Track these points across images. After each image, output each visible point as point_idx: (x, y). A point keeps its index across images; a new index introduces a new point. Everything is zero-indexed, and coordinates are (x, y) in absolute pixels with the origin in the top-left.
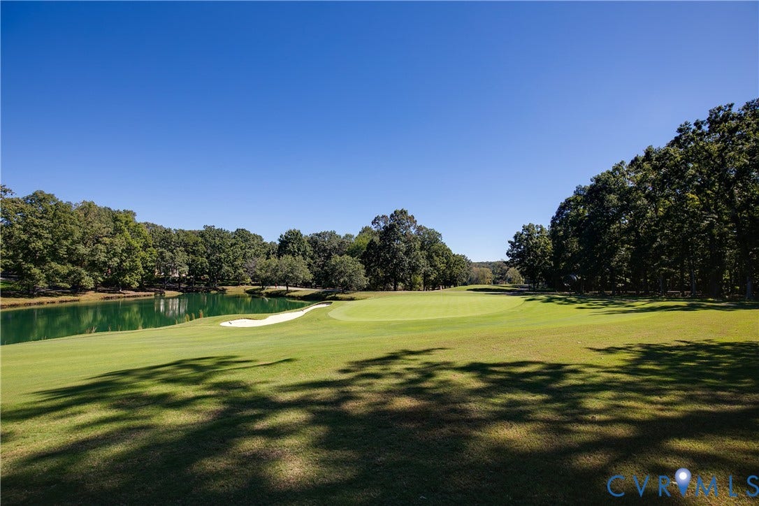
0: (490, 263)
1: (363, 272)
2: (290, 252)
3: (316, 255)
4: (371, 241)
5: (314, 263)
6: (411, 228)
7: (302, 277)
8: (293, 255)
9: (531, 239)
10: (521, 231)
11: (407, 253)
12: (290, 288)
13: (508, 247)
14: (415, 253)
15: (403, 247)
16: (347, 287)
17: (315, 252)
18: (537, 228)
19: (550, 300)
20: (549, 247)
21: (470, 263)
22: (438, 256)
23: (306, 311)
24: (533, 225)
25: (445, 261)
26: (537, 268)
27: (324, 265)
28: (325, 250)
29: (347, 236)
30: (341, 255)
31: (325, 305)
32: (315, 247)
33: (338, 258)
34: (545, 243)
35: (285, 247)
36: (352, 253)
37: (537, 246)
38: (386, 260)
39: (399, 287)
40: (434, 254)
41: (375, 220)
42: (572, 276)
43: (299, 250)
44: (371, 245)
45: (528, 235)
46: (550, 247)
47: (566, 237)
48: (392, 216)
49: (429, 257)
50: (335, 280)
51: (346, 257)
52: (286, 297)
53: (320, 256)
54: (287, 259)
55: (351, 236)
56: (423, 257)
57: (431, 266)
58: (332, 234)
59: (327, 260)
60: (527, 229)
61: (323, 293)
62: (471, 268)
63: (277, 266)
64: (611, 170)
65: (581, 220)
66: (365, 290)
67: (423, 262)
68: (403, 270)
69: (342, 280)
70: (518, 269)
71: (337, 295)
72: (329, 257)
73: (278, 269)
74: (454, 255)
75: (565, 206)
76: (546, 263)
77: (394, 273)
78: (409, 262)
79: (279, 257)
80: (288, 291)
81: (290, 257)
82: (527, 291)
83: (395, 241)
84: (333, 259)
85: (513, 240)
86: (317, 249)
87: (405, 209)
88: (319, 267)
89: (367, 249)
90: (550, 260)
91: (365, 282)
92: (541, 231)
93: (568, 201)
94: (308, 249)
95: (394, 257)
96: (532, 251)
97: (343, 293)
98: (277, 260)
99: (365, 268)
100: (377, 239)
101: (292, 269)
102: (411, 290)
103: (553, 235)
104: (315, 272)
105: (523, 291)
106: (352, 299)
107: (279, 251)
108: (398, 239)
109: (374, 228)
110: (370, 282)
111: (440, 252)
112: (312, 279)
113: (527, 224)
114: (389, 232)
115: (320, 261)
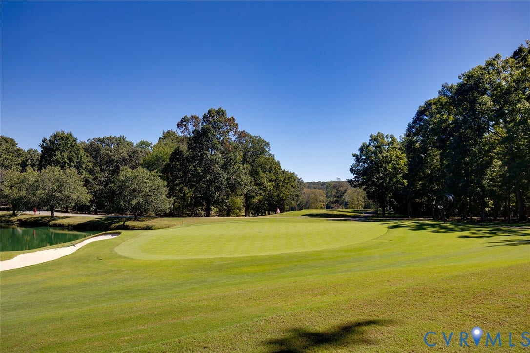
0: (323, 184)
1: (165, 190)
2: (57, 163)
3: (97, 169)
4: (176, 150)
5: (95, 179)
6: (231, 134)
7: (75, 197)
8: (62, 167)
9: (381, 152)
10: (368, 143)
11: (224, 167)
12: (56, 214)
13: (353, 161)
14: (236, 167)
15: (220, 158)
16: (141, 212)
17: (95, 164)
18: (388, 139)
19: (420, 227)
20: (401, 162)
21: (300, 182)
22: (264, 172)
23: (79, 246)
24: (382, 135)
25: (274, 178)
26: (387, 188)
27: (109, 181)
28: (110, 162)
29: (142, 143)
30: (133, 168)
31: (109, 237)
32: (95, 158)
33: (130, 172)
34: (397, 157)
35: (50, 156)
36: (149, 166)
37: (387, 160)
38: (196, 175)
39: (213, 213)
40: (260, 169)
41: (182, 121)
42: (447, 196)
43: (71, 160)
44: (176, 154)
45: (376, 147)
46: (404, 161)
47: (424, 149)
48: (205, 117)
49: (254, 173)
50: (125, 202)
51: (141, 170)
52: (51, 226)
53: (102, 170)
54: (52, 173)
55: (147, 144)
56: (245, 173)
57: (256, 184)
58: (121, 141)
59: (113, 175)
60: (375, 140)
61: (107, 219)
62: (302, 189)
63: (37, 181)
64: (483, 66)
65: (446, 128)
66: (166, 215)
67: (246, 178)
68: (218, 189)
69: (134, 202)
70: (364, 190)
71: (127, 223)
72: (116, 171)
73: (37, 187)
74: (283, 172)
75: (425, 110)
76: (398, 181)
77: (206, 193)
78: (228, 179)
79: (40, 169)
80: (53, 218)
81: (57, 169)
82: (373, 217)
83: (208, 150)
84: (121, 174)
85: (358, 153)
86: (98, 160)
87: (223, 109)
88: (101, 184)
89: (171, 160)
90: (404, 178)
91: (167, 204)
92: (392, 143)
93: (429, 105)
94: (85, 159)
95: (207, 170)
96: (382, 166)
97: (136, 219)
98: (36, 173)
99: (168, 186)
100: (184, 147)
101: (60, 186)
102: (228, 215)
103: (408, 147)
104: (95, 192)
105: (370, 217)
106: (148, 228)
107: (41, 161)
108: (213, 148)
109: (179, 133)
110: (174, 204)
111: (268, 167)
112: (91, 201)
113: (375, 134)
114: (200, 139)
115: (102, 176)
